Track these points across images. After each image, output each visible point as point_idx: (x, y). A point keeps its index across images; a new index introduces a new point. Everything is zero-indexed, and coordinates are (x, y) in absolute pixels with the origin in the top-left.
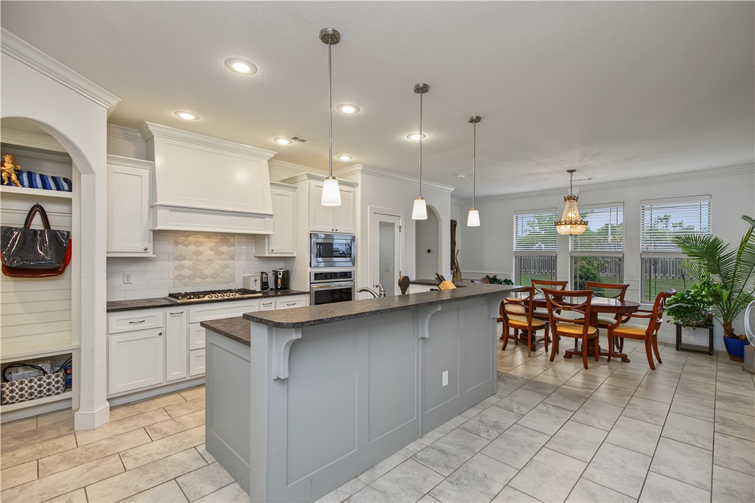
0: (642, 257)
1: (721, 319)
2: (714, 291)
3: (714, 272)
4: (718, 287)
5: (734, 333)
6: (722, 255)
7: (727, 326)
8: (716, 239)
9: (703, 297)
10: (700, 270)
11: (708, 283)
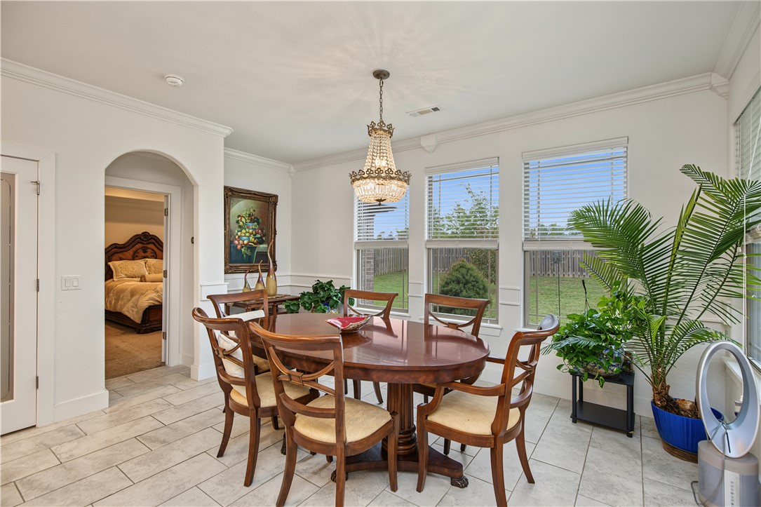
0: (525, 248)
1: (648, 370)
2: (636, 312)
3: (634, 275)
4: (642, 305)
5: (670, 393)
6: (647, 242)
7: (659, 381)
8: (639, 210)
9: (615, 321)
10: (612, 271)
11: (624, 295)
